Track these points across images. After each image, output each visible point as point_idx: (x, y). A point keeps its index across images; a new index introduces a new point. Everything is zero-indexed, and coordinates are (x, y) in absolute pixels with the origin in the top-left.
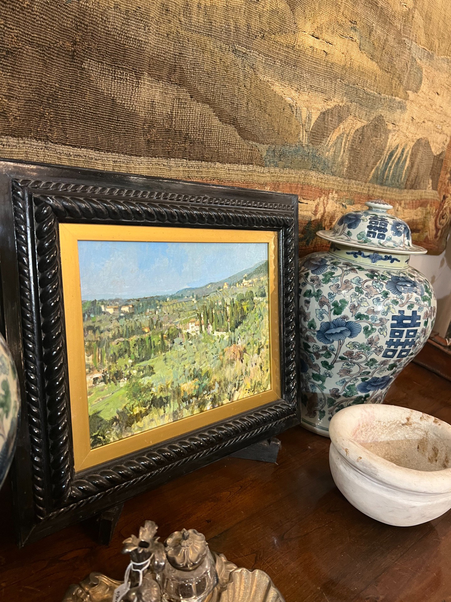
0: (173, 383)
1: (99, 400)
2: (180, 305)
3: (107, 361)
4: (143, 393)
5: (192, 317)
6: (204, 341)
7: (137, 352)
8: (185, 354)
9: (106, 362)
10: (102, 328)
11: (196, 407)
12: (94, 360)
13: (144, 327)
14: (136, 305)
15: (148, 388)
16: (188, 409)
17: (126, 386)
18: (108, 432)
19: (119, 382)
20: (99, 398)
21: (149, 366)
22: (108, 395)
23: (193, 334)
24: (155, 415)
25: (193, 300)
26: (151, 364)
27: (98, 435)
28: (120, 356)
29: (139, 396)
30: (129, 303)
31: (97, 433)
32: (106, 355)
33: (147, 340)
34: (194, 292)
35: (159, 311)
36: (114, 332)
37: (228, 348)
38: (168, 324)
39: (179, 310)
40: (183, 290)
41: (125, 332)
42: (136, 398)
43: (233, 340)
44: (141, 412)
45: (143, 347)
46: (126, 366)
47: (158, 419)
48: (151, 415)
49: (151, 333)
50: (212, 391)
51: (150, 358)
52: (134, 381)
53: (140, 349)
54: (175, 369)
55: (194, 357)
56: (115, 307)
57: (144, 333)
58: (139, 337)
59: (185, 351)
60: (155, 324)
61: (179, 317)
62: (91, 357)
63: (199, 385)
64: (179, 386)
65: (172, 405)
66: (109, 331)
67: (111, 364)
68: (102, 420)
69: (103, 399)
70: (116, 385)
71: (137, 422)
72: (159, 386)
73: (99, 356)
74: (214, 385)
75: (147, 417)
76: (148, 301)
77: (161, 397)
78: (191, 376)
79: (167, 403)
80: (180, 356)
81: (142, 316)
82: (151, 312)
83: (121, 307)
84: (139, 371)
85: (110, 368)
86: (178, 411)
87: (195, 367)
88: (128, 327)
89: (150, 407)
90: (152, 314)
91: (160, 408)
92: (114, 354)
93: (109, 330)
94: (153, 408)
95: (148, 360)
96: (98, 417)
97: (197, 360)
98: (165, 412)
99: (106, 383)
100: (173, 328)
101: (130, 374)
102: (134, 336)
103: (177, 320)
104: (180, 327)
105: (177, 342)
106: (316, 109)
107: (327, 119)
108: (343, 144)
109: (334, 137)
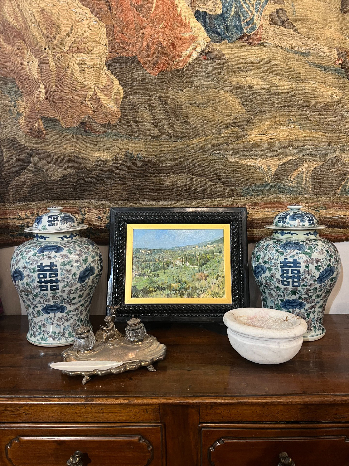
2: (172, 253)
3: (140, 269)
4: (154, 283)
5: (178, 258)
6: (184, 268)
7: (153, 268)
8: (174, 272)
11: (179, 295)
13: (156, 259)
14: (154, 251)
15: (156, 282)
17: (147, 279)
18: (139, 294)
19: (145, 277)
21: (157, 274)
22: (140, 281)
23: (178, 265)
25: (179, 251)
28: (146, 268)
29: (152, 284)
30: (150, 250)
31: (134, 293)
32: (140, 267)
33: (157, 264)
34: (180, 248)
35: (163, 254)
36: (144, 259)
37: (197, 273)
38: (167, 259)
40: (174, 247)
41: (148, 260)
43: (201, 270)
44: (153, 290)
45: (155, 266)
46: (148, 272)
47: (160, 295)
49: (159, 262)
50: (187, 290)
52: (150, 278)
54: (169, 277)
55: (179, 274)
56: (145, 251)
57: (156, 261)
58: (153, 262)
60: (161, 258)
62: (135, 267)
63: (181, 286)
64: (170, 284)
65: (167, 291)
66: (142, 259)
67: (142, 270)
68: (137, 289)
69: (138, 282)
70: (143, 278)
71: (151, 293)
72: (161, 282)
73: (138, 267)
74: (189, 288)
75: (155, 292)
76: (158, 250)
77: (162, 287)
78: (177, 281)
79: (164, 290)
80: (172, 272)
81: (156, 255)
82: (159, 254)
83: (147, 251)
84: (153, 275)
86: (170, 294)
87: (179, 278)
88: (150, 258)
89: (157, 289)
91: (161, 291)
92: (144, 267)
95: (157, 271)
97: (180, 276)
98: (163, 293)
99: (140, 276)
100: (169, 261)
101: (149, 275)
103: (171, 258)
104: (172, 261)
105: (170, 267)
106: (275, 164)
107: (285, 168)
108: (304, 178)
109: (294, 175)
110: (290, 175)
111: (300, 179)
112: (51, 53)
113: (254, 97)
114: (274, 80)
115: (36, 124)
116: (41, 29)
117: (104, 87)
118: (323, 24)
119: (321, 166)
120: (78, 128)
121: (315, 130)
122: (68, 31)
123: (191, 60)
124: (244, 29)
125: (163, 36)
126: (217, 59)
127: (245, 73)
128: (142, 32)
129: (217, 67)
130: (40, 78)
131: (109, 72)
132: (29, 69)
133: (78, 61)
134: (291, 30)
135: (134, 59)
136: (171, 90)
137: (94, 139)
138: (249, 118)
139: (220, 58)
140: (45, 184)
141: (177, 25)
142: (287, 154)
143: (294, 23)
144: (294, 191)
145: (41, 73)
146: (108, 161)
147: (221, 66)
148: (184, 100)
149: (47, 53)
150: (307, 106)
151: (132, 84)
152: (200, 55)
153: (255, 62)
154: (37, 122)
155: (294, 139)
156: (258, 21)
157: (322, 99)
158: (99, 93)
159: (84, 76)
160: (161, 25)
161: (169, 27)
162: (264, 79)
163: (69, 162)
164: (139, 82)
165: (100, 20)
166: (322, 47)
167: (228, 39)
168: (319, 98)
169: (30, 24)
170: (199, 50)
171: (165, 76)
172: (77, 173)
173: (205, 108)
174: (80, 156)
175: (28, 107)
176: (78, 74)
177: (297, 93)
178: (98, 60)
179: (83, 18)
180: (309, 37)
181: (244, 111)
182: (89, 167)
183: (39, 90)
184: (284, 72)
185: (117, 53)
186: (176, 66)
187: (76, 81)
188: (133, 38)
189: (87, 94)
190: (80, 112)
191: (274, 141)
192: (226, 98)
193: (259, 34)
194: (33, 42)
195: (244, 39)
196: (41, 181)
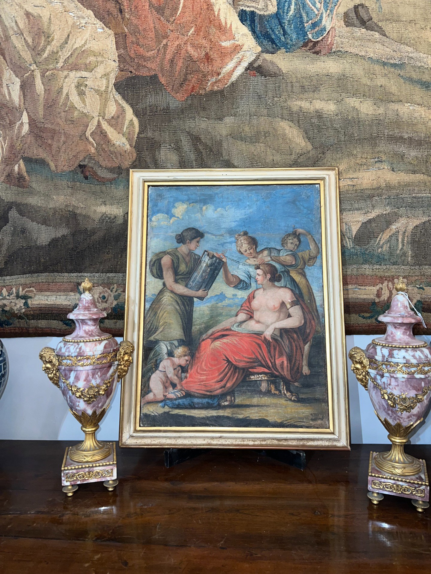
106: (356, 221)
107: (371, 226)
108: (400, 240)
109: (385, 237)
110: (379, 237)
111: (393, 241)
112: (38, 71)
113: (324, 127)
114: (353, 102)
115: (16, 168)
116: (25, 39)
117: (113, 117)
118: (422, 24)
119: (424, 223)
120: (74, 172)
121: (414, 172)
122: (62, 41)
123: (234, 78)
124: (308, 33)
125: (193, 45)
126: (270, 75)
127: (311, 95)
128: (165, 42)
129: (271, 86)
130: (22, 104)
131: (119, 97)
132: (9, 93)
133: (76, 81)
134: (377, 33)
135: (154, 78)
136: (206, 121)
137: (98, 187)
138: (317, 157)
139: (275, 73)
140: (28, 251)
141: (213, 30)
142: (373, 206)
143: (380, 24)
144: (386, 260)
145: (24, 97)
146: (117, 219)
147: (277, 85)
148: (224, 132)
149: (33, 71)
150: (401, 137)
151: (151, 114)
152: (247, 70)
153: (325, 78)
154: (18, 165)
155: (384, 185)
156: (328, 21)
157: (424, 128)
158: (105, 126)
159: (84, 102)
160: (191, 32)
161: (201, 33)
162: (339, 102)
163: (61, 219)
164: (160, 110)
165: (107, 27)
166: (422, 55)
167: (286, 48)
168: (420, 126)
169: (11, 32)
170: (245, 64)
171: (195, 101)
172: (73, 235)
173: (254, 144)
174: (78, 212)
175: (6, 145)
176: (75, 99)
177: (387, 121)
178: (104, 81)
179: (83, 25)
180: (402, 42)
181: (310, 147)
182: (89, 227)
183: (20, 121)
184: (367, 91)
185: (131, 72)
186: (213, 86)
187: (73, 108)
188: (152, 51)
189: (87, 126)
190: (78, 151)
191: (355, 188)
192: (284, 130)
193: (330, 39)
194: (14, 56)
195: (308, 48)
196: (23, 247)
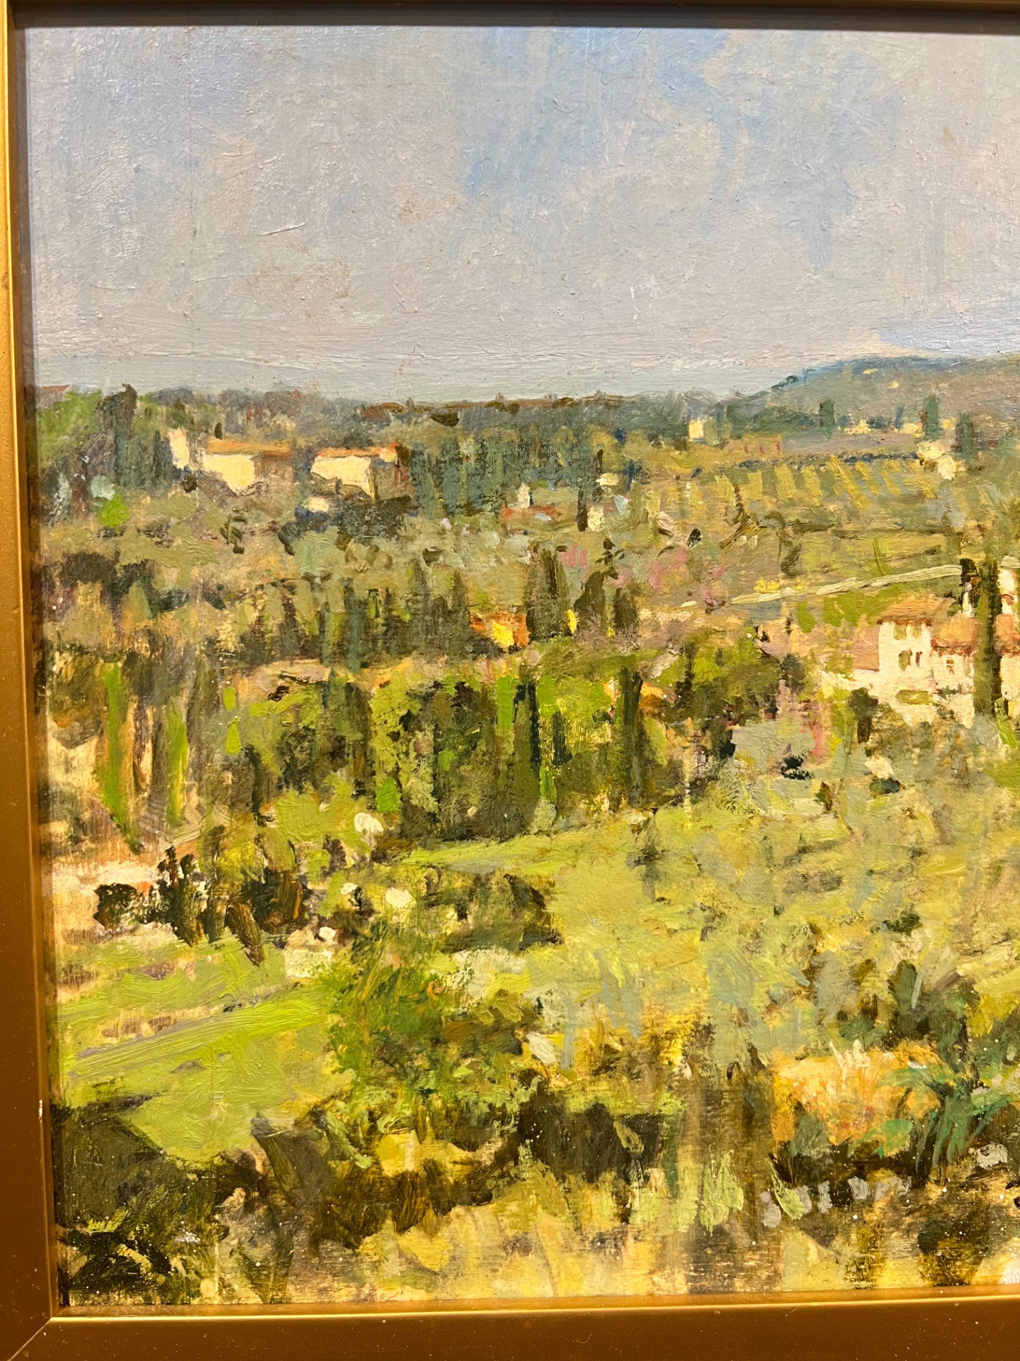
0: (704, 1033)
1: (131, 1027)
2: (799, 481)
3: (195, 798)
4: (454, 1051)
5: (913, 586)
7: (426, 770)
8: (828, 846)
9: (186, 799)
10: (169, 579)
11: (899, 1242)
12: (106, 771)
13: (486, 606)
14: (434, 452)
15: (496, 1029)
16: (825, 1241)
17: (328, 983)
18: (190, 1238)
19: (282, 945)
20: (134, 1014)
21: (512, 880)
22: (197, 1012)
23: (913, 715)
24: (543, 1218)
25: (932, 451)
26: (533, 873)
27: (118, 1237)
28: (296, 775)
29: (421, 1062)
30: (374, 431)
31: (111, 1227)
32: (188, 753)
33: (504, 701)
34: (941, 389)
35: (610, 509)
36: (253, 616)
38: (688, 614)
39: (793, 515)
40: (839, 367)
41: (333, 625)
42: (401, 1075)
44: (433, 1170)
45: (472, 742)
46: (334, 848)
47: (567, 1248)
48: (513, 1207)
49: (535, 655)
51: (522, 827)
52: (388, 958)
53: (448, 757)
54: (728, 939)
55: (909, 885)
56: (271, 447)
57: (484, 648)
58: (439, 671)
59: (828, 827)
60: (574, 596)
61: (789, 568)
62: (85, 753)
63: (943, 1092)
64: (756, 1064)
65: (688, 1181)
66: (218, 604)
67: (221, 817)
68: (148, 1154)
69: (159, 1025)
70: (256, 958)
71: (402, 1229)
72: (587, 1036)
73: (139, 756)
75: (483, 1214)
76: (523, 429)
77: (597, 1113)
78: (869, 1012)
79: (647, 1159)
80: (779, 854)
81: (475, 530)
82: (549, 509)
83: (309, 455)
84: (431, 899)
85: (214, 840)
86: (742, 1239)
87: (915, 960)
88: (361, 594)
90: (554, 526)
91: (592, 1178)
92: (252, 756)
93: (217, 598)
94: (528, 1167)
95: (504, 837)
96: (126, 1132)
97: (937, 909)
98: (625, 1216)
99: (184, 934)
100: (729, 642)
101: (365, 910)
102: (407, 663)
103: (769, 591)
104: (798, 645)
105: (757, 752)
